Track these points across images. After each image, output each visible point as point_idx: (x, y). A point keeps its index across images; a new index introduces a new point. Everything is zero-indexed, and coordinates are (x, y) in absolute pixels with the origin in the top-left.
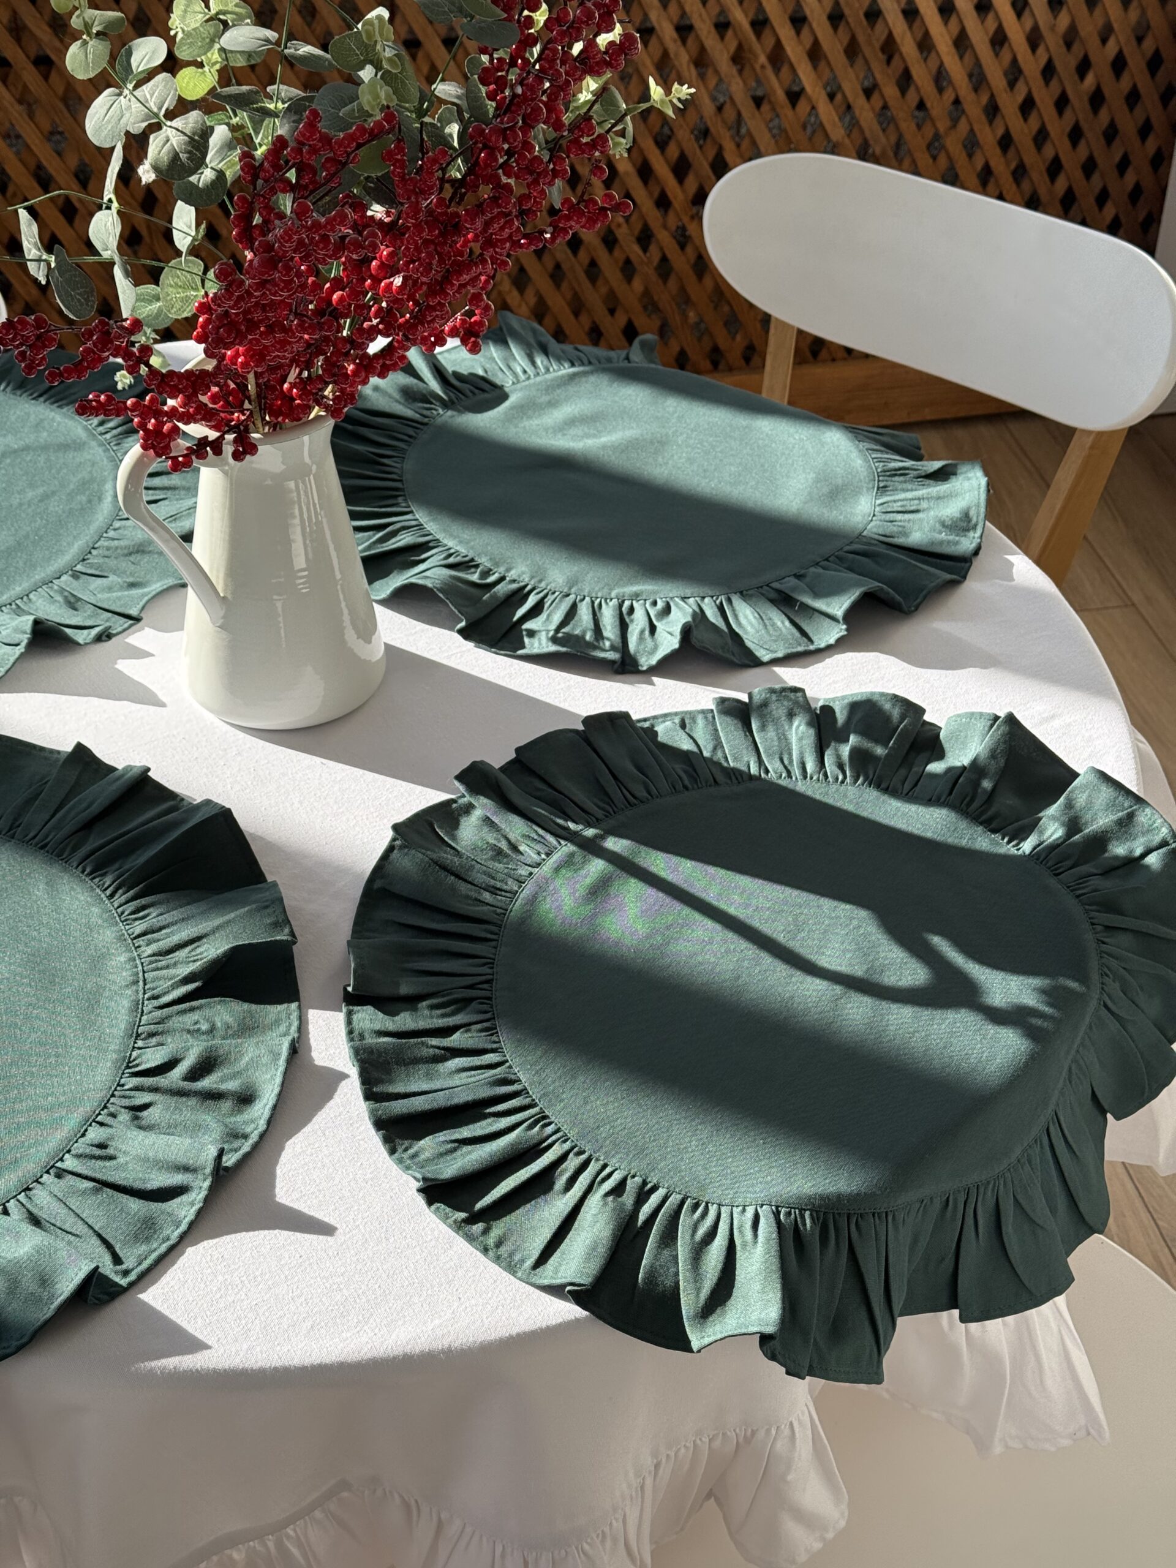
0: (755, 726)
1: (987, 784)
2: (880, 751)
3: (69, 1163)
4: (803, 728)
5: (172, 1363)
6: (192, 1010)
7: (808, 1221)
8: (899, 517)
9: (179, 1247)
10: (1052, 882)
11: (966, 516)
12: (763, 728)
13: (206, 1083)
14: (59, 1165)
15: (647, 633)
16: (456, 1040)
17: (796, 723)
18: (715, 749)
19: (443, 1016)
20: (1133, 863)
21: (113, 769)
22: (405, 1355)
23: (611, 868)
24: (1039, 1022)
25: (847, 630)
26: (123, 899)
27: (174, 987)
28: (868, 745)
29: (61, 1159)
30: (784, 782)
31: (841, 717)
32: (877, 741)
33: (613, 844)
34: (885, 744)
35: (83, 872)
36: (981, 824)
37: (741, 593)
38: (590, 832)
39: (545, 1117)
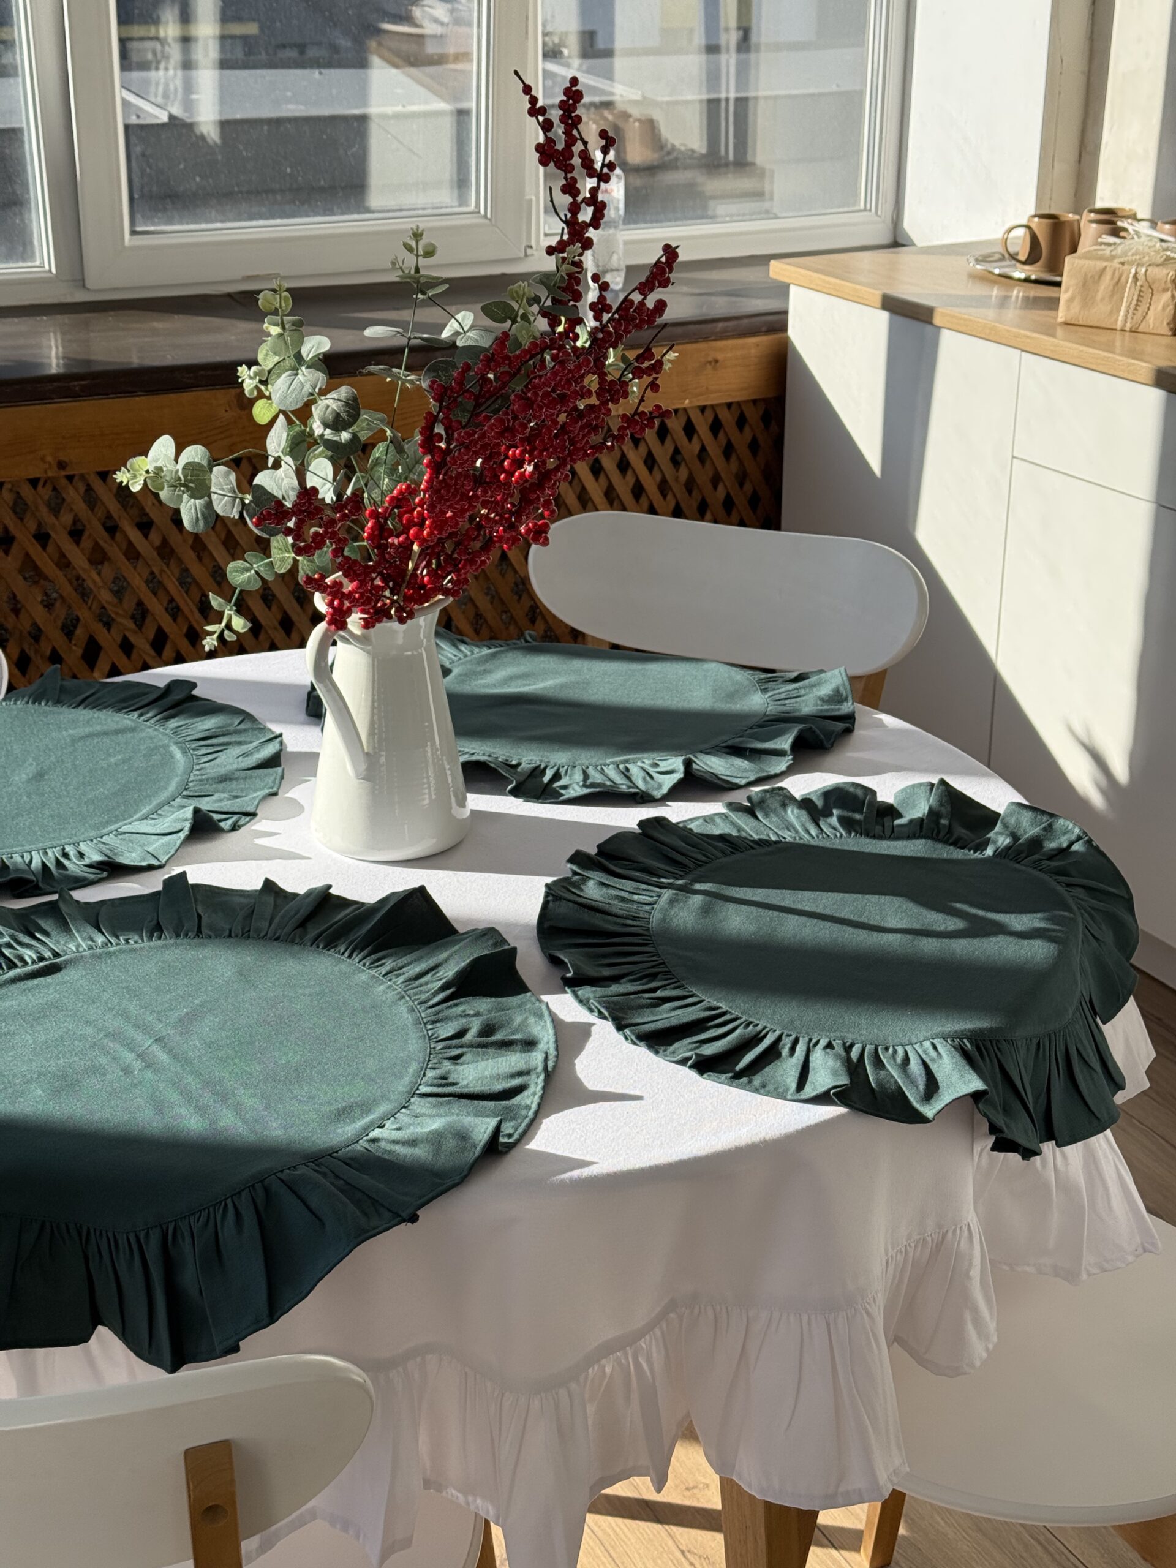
0: (759, 815)
1: (944, 822)
2: (857, 816)
3: (424, 1089)
4: (796, 811)
5: (575, 1174)
6: (456, 1005)
7: (968, 1044)
8: (787, 702)
9: (537, 1120)
10: (1017, 866)
11: (837, 691)
12: (767, 815)
13: (498, 1037)
14: (418, 1092)
15: (648, 778)
16: (659, 994)
17: (789, 812)
18: (739, 831)
19: (643, 984)
20: (1063, 852)
21: (296, 895)
22: (737, 1148)
23: (708, 898)
24: (1054, 934)
25: (793, 759)
26: (360, 956)
27: (435, 994)
28: (846, 813)
29: (418, 1089)
30: (801, 842)
31: (820, 803)
32: (854, 811)
33: (698, 886)
34: (861, 812)
35: (318, 947)
36: (951, 844)
37: (701, 752)
38: (680, 882)
39: (751, 1023)
